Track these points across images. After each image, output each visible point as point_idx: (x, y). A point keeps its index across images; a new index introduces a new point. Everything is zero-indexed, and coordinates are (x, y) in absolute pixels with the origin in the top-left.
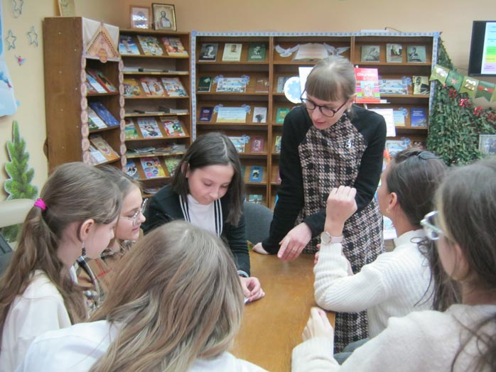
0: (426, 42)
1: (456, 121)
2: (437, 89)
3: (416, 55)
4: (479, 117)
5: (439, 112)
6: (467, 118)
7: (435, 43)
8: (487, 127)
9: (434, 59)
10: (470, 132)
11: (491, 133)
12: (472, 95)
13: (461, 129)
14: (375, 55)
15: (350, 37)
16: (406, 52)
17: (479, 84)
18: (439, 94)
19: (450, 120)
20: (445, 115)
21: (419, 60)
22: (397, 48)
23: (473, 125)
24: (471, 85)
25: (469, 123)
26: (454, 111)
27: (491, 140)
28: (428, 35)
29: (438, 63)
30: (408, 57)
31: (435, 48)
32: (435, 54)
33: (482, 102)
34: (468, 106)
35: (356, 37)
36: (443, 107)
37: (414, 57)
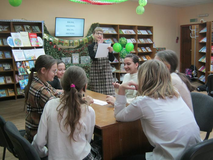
0: (39, 25)
1: (54, 53)
2: (45, 42)
3: (36, 29)
4: (60, 52)
5: (48, 51)
6: (56, 52)
7: (43, 25)
8: (63, 55)
9: (43, 31)
10: (58, 57)
11: (65, 57)
12: (57, 44)
13: (56, 56)
14: (20, 29)
15: (10, 22)
16: (32, 29)
17: (59, 40)
18: (47, 44)
19: (52, 53)
20: (50, 51)
21: (37, 31)
22: (28, 27)
23: (58, 55)
24: (56, 40)
25: (57, 54)
26: (53, 50)
27: (65, 59)
28: (40, 22)
29: (44, 32)
31: (43, 27)
32: (43, 29)
33: (60, 46)
34: (56, 48)
35: (13, 22)
36: (48, 48)
37: (35, 30)
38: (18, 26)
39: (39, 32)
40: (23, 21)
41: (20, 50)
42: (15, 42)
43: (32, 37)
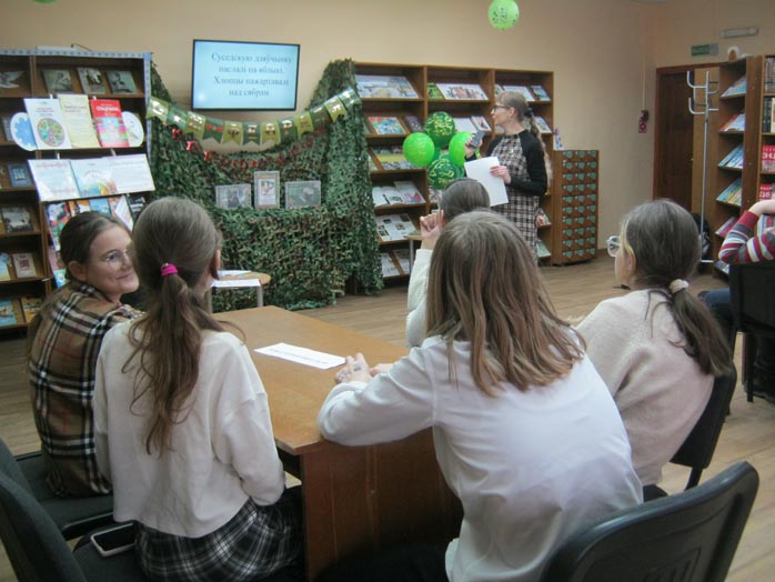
0: (135, 66)
1: (186, 170)
2: (157, 129)
3: (122, 83)
4: (211, 164)
5: (164, 160)
6: (197, 166)
7: (147, 69)
8: (222, 175)
9: (148, 88)
10: (202, 184)
11: (227, 183)
12: (199, 137)
13: (194, 180)
14: (65, 83)
15: (27, 57)
16: (108, 80)
17: (207, 121)
18: (161, 136)
19: (179, 169)
20: (172, 163)
21: (128, 91)
22: (95, 74)
23: (204, 175)
24: (197, 123)
25: (199, 172)
26: (183, 158)
27: (229, 192)
28: (136, 57)
29: (153, 94)
30: (113, 86)
31: (147, 75)
32: (148, 82)
33: (209, 145)
34: (196, 150)
35: (38, 57)
36: (167, 152)
37: (120, 86)
38: (58, 72)
39: (135, 92)
40: (76, 55)
41: (59, 161)
42: (40, 132)
43: (102, 114)
